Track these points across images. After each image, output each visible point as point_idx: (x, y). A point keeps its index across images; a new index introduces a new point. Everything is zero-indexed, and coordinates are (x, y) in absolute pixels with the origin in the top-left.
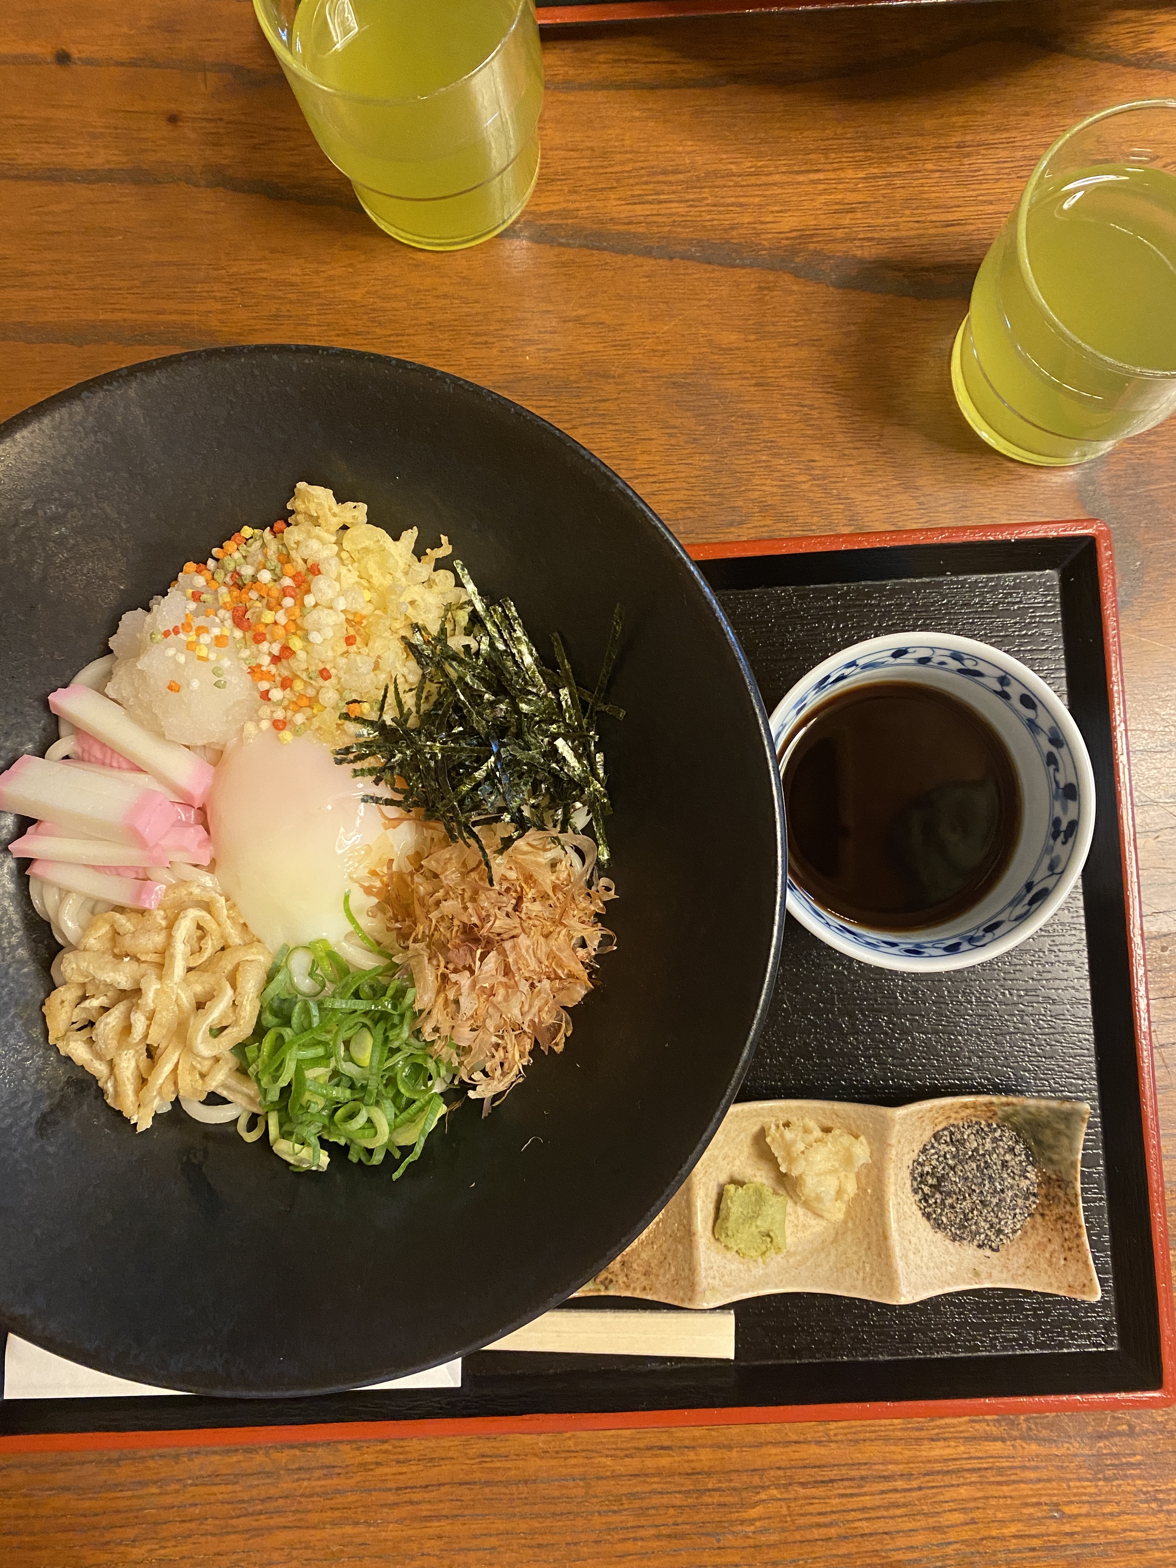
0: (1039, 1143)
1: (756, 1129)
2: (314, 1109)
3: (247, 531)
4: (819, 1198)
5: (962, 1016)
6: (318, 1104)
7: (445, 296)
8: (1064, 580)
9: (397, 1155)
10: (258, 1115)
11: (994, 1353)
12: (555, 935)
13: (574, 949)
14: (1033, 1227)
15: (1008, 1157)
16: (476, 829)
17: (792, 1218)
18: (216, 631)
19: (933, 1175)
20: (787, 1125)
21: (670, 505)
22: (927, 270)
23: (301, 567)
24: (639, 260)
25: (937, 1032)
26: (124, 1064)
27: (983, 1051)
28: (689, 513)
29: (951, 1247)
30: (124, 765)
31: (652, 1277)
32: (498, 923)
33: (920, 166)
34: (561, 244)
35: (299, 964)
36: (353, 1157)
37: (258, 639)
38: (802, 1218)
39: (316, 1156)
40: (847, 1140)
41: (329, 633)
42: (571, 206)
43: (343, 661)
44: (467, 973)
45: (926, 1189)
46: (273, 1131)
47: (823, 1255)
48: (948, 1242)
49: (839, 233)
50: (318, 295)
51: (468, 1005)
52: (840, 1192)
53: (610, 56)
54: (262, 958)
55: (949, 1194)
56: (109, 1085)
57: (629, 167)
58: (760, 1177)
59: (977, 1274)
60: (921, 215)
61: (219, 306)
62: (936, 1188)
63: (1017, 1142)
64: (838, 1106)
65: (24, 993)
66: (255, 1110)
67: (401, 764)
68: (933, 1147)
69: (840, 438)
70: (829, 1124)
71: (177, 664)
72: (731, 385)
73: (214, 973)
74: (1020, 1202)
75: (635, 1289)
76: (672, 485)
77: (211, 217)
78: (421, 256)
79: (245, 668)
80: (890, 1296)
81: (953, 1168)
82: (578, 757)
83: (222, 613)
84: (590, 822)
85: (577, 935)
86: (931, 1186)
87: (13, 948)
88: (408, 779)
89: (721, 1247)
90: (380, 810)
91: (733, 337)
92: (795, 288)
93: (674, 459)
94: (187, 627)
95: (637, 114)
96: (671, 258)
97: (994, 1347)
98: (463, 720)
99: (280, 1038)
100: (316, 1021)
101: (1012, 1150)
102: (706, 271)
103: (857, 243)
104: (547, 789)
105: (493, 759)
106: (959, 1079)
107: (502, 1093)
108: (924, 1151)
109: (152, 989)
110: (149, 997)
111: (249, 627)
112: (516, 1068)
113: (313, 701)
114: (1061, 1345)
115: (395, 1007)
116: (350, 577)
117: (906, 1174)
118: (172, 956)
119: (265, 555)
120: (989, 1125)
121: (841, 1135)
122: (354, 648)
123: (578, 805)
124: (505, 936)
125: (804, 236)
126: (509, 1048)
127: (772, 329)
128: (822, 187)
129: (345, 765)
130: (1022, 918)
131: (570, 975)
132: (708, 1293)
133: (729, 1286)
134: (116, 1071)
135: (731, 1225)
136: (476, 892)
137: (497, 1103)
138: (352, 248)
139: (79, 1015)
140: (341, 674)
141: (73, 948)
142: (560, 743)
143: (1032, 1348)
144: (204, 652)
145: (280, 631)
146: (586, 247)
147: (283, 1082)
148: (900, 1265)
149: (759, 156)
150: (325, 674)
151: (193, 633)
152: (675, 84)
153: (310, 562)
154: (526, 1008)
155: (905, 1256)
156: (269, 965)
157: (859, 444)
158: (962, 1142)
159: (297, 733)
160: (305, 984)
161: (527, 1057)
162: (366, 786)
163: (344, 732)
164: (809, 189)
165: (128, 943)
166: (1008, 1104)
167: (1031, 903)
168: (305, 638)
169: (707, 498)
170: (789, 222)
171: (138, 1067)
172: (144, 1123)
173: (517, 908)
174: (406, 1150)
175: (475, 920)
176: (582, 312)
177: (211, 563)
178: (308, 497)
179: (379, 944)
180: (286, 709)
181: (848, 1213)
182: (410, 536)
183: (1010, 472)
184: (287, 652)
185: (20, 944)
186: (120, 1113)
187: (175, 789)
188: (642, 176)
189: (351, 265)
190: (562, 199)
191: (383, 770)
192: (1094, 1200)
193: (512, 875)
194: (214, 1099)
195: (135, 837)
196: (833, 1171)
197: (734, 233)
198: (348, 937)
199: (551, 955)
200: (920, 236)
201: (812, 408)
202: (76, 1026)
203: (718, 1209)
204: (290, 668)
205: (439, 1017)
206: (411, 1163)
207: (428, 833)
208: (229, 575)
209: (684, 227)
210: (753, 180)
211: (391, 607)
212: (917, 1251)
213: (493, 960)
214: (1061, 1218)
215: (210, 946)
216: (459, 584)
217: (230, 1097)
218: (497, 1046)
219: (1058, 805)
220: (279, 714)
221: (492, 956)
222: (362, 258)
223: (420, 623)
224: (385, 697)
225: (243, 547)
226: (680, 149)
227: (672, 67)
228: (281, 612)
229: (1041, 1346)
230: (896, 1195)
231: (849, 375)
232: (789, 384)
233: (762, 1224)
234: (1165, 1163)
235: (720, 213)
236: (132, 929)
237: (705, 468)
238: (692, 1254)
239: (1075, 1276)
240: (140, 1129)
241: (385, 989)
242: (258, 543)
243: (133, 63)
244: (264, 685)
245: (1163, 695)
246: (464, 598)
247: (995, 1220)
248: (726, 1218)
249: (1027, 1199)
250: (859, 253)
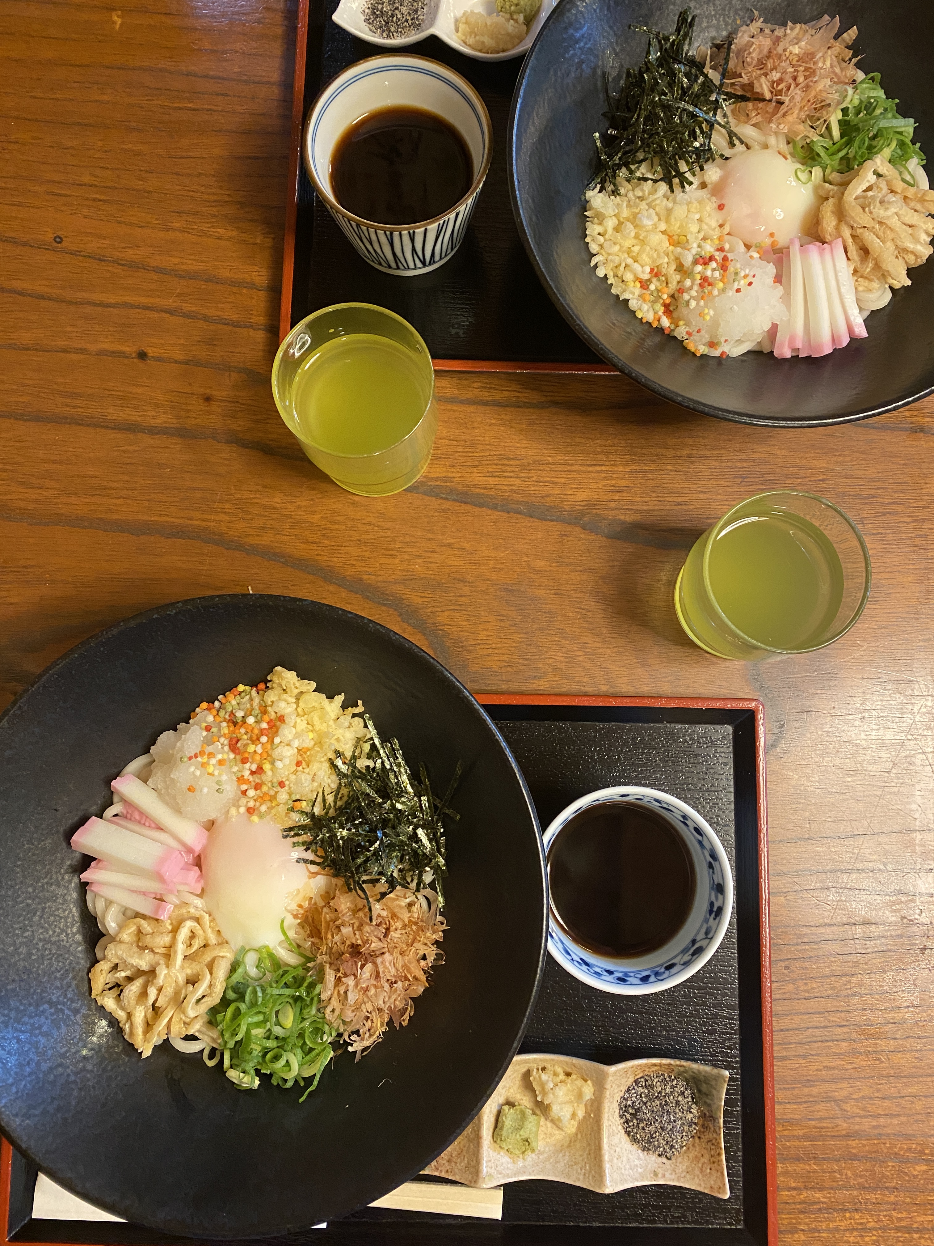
0: (700, 1091)
1: (525, 1070)
2: (255, 1053)
3: (241, 687)
4: (559, 1120)
5: (657, 1004)
6: (257, 1049)
7: (370, 524)
8: (735, 732)
9: (302, 1084)
10: (216, 1049)
11: (665, 1226)
12: (407, 953)
13: (418, 961)
14: (693, 1145)
15: (680, 1098)
16: (364, 886)
17: (543, 1129)
18: (220, 757)
19: (633, 1107)
20: (544, 1069)
21: (499, 663)
22: (663, 531)
23: (273, 716)
24: (489, 512)
25: (641, 1013)
26: (137, 1014)
27: (670, 1027)
28: (509, 669)
29: (641, 1155)
30: (153, 825)
31: (453, 1164)
32: (373, 945)
33: (664, 467)
34: (442, 498)
35: (250, 960)
36: (274, 1082)
37: (244, 761)
38: (549, 1129)
39: (253, 1081)
40: (580, 1082)
41: (287, 761)
42: (450, 475)
43: (293, 777)
44: (353, 977)
45: (628, 1116)
46: (227, 1062)
47: (561, 1155)
48: (640, 1151)
49: (612, 505)
50: (290, 516)
51: (352, 997)
52: (574, 1116)
53: (479, 384)
54: (228, 955)
55: (642, 1120)
56: (127, 1026)
57: (487, 454)
58: (525, 1101)
59: (656, 1174)
60: (663, 497)
61: (227, 518)
62: (634, 1115)
63: (686, 1089)
64: (575, 1060)
65: (78, 963)
66: (215, 1046)
67: (322, 840)
68: (634, 1089)
69: (604, 631)
70: (570, 1070)
71: (195, 776)
72: (541, 592)
73: (199, 962)
74: (686, 1128)
75: (441, 1171)
76: (500, 651)
77: (227, 462)
78: (356, 499)
79: (235, 778)
80: (600, 1188)
81: (645, 1104)
82: (430, 840)
83: (222, 740)
84: (434, 880)
85: (421, 953)
86: (631, 1114)
87: (74, 934)
88: (325, 851)
89: (497, 1146)
90: (307, 867)
91: (543, 563)
92: (582, 536)
93: (502, 635)
94: (202, 753)
95: (493, 421)
96: (508, 513)
97: (666, 1221)
98: (362, 816)
99: (238, 1009)
100: (260, 1000)
101: (683, 1093)
102: (529, 521)
103: (622, 511)
104: (409, 859)
105: (378, 843)
106: (654, 1045)
107: (368, 1047)
108: (628, 1090)
109: (162, 972)
110: (161, 979)
111: (239, 754)
112: (377, 1033)
113: (273, 798)
114: (708, 1222)
115: (308, 994)
116: (302, 724)
117: (616, 1105)
118: (175, 952)
119: (252, 705)
120: (670, 1077)
121: (576, 1079)
122: (300, 768)
123: (427, 869)
124: (377, 953)
125: (590, 505)
126: (374, 1019)
127: (566, 560)
128: (603, 475)
129: (288, 838)
130: (687, 964)
131: (416, 978)
132: (486, 1179)
133: (500, 1174)
134: (133, 1018)
135: (504, 1133)
136: (361, 925)
137: (365, 1053)
138: (313, 489)
139: (111, 979)
140: (292, 785)
141: (113, 939)
142: (420, 832)
143: (689, 1223)
144: (211, 769)
145: (258, 757)
146: (457, 501)
147: (238, 1038)
148: (607, 1166)
149: (568, 453)
150: (282, 784)
151: (205, 757)
152: (518, 405)
153: (279, 715)
154: (386, 999)
155: (611, 1161)
156: (233, 959)
157: (615, 635)
158: (652, 1086)
159: (261, 817)
160: (253, 972)
161: (385, 1027)
162: (299, 853)
163: (289, 818)
164: (595, 475)
165: (148, 941)
166: (681, 1066)
167: (693, 954)
168: (273, 763)
169: (521, 661)
170: (582, 495)
171: (145, 1016)
172: (147, 1053)
173: (386, 935)
174: (309, 1081)
175: (359, 942)
176: (453, 541)
177: (217, 704)
178: (280, 676)
179: (299, 946)
180: (255, 800)
181: (578, 1128)
182: (340, 699)
183: (707, 659)
184: (260, 770)
185: (78, 932)
186: (132, 1045)
187: (184, 844)
188: (494, 460)
189: (312, 500)
190: (445, 470)
191: (311, 843)
192: (734, 1129)
193: (384, 913)
194: (191, 1038)
195: (160, 877)
196: (570, 1102)
197: (548, 499)
198: (280, 944)
199: (405, 966)
200: (660, 510)
201: (588, 611)
202: (108, 986)
203: (497, 1121)
204: (261, 779)
205: (334, 1003)
206: (311, 1092)
207: (334, 881)
208: (228, 714)
209: (518, 493)
210: (561, 468)
211: (326, 746)
212: (619, 1157)
213: (369, 969)
214: (711, 1141)
215: (197, 944)
216: (366, 726)
217: (199, 1036)
218: (367, 1018)
219: (713, 893)
220: (251, 804)
221: (369, 966)
222: (319, 496)
223: (341, 750)
224: (316, 799)
225: (238, 697)
226: (519, 445)
227: (518, 394)
228: (260, 746)
229: (695, 1222)
230: (609, 1120)
231: (612, 592)
232: (575, 595)
233: (524, 1134)
234: (777, 1107)
235: (540, 486)
236: (151, 931)
237: (521, 642)
238: (478, 1151)
239: (715, 1181)
240: (144, 1056)
241: (304, 979)
242: (248, 697)
243: (186, 363)
244: (244, 787)
245: (794, 806)
246: (368, 736)
247: (669, 1139)
248: (502, 1129)
249: (690, 1126)
250: (622, 517)
